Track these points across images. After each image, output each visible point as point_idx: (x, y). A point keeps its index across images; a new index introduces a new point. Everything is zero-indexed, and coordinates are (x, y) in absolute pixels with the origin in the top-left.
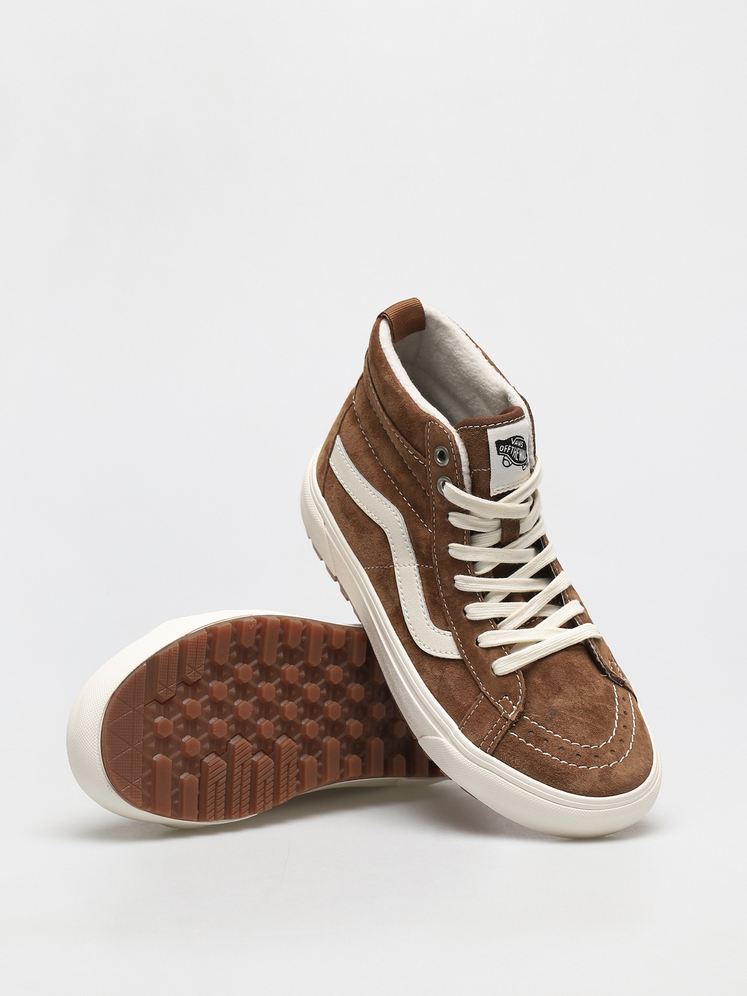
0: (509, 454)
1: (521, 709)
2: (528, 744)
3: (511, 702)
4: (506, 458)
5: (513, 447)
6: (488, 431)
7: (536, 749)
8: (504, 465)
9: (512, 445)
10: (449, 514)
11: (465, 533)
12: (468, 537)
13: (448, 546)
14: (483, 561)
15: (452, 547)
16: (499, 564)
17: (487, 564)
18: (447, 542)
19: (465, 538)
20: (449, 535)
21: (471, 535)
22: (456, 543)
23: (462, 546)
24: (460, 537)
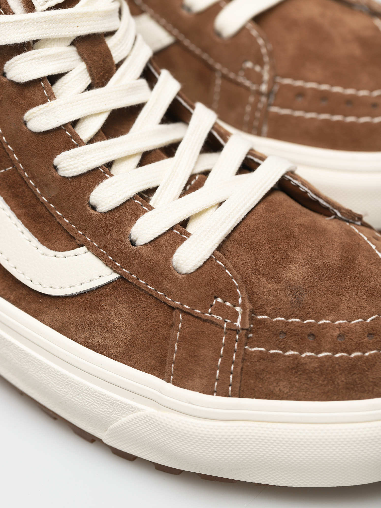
1: (249, 306)
2: (288, 354)
3: (228, 304)
7: (304, 355)
10: (4, 68)
11: (43, 85)
12: (49, 89)
13: (22, 119)
14: (86, 115)
15: (31, 116)
16: (111, 114)
17: (94, 118)
18: (19, 114)
19: (46, 93)
20: (18, 102)
21: (52, 85)
22: (35, 106)
23: (45, 105)
24: (37, 95)
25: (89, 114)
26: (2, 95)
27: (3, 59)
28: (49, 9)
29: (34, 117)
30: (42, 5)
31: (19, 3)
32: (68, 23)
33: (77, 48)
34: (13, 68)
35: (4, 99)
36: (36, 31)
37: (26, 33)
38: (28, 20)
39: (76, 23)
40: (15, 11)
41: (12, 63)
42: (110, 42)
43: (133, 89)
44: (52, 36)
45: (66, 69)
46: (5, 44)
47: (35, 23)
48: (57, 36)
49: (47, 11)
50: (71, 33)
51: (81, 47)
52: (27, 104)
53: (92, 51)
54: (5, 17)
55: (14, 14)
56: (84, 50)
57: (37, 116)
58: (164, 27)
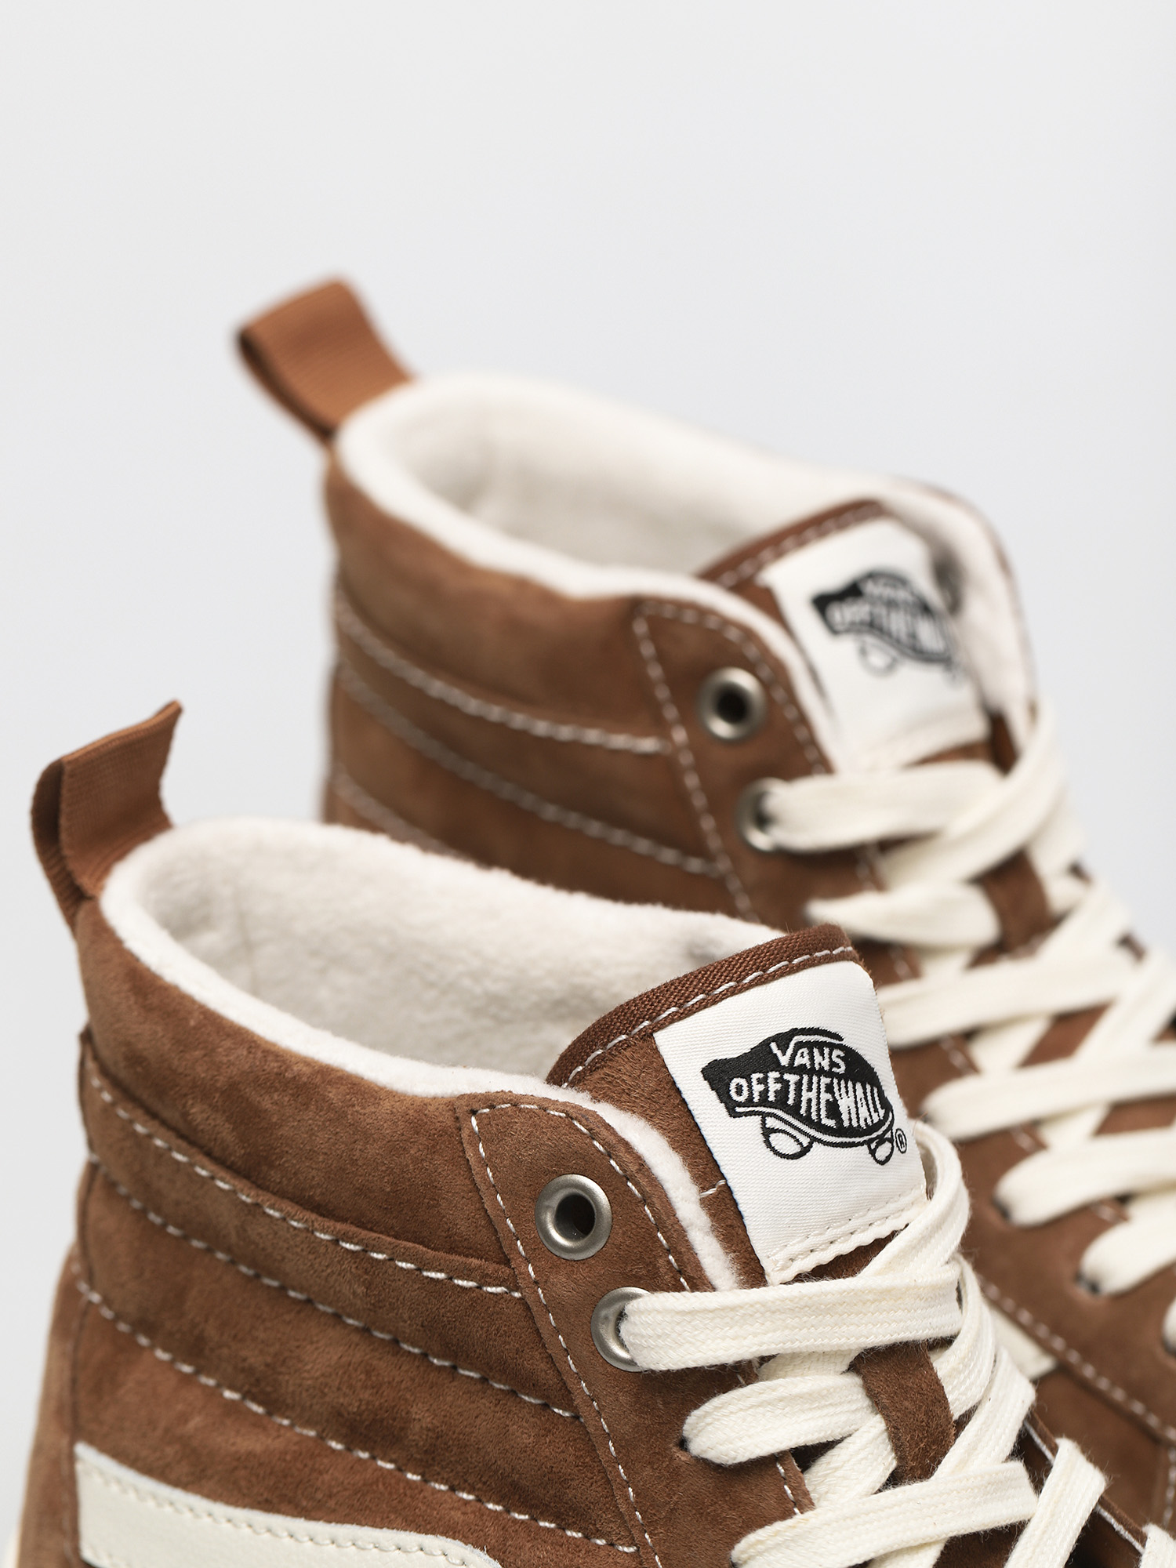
0: (781, 1101)
4: (771, 1122)
5: (792, 1078)
6: (660, 1037)
8: (777, 1153)
9: (782, 1070)
10: (686, 1427)
11: (783, 1471)
12: (798, 1483)
13: (728, 1558)
14: (889, 1549)
15: (752, 1550)
16: (946, 1547)
17: (906, 1557)
18: (718, 1546)
19: (789, 1492)
20: (718, 1515)
21: (802, 1472)
22: (761, 1526)
23: (789, 1522)
24: (766, 1497)
25: (896, 1547)
26: (677, 1496)
27: (683, 1404)
28: (799, 1278)
29: (760, 1553)
30: (782, 1269)
31: (725, 1262)
32: (846, 1315)
33: (864, 1378)
34: (710, 1428)
35: (680, 1506)
36: (770, 1335)
37: (745, 1338)
38: (752, 1306)
39: (865, 1314)
40: (716, 1282)
41: (707, 1414)
42: (943, 1365)
43: (995, 1487)
44: (807, 1346)
45: (839, 1430)
46: (692, 1365)
47: (768, 1314)
48: (818, 1346)
49: (797, 1284)
50: (853, 1340)
51: (873, 1376)
52: (741, 1520)
53: (901, 1387)
54: (695, 1296)
55: (714, 1289)
56: (882, 1383)
57: (768, 1550)
58: (1028, 1331)
